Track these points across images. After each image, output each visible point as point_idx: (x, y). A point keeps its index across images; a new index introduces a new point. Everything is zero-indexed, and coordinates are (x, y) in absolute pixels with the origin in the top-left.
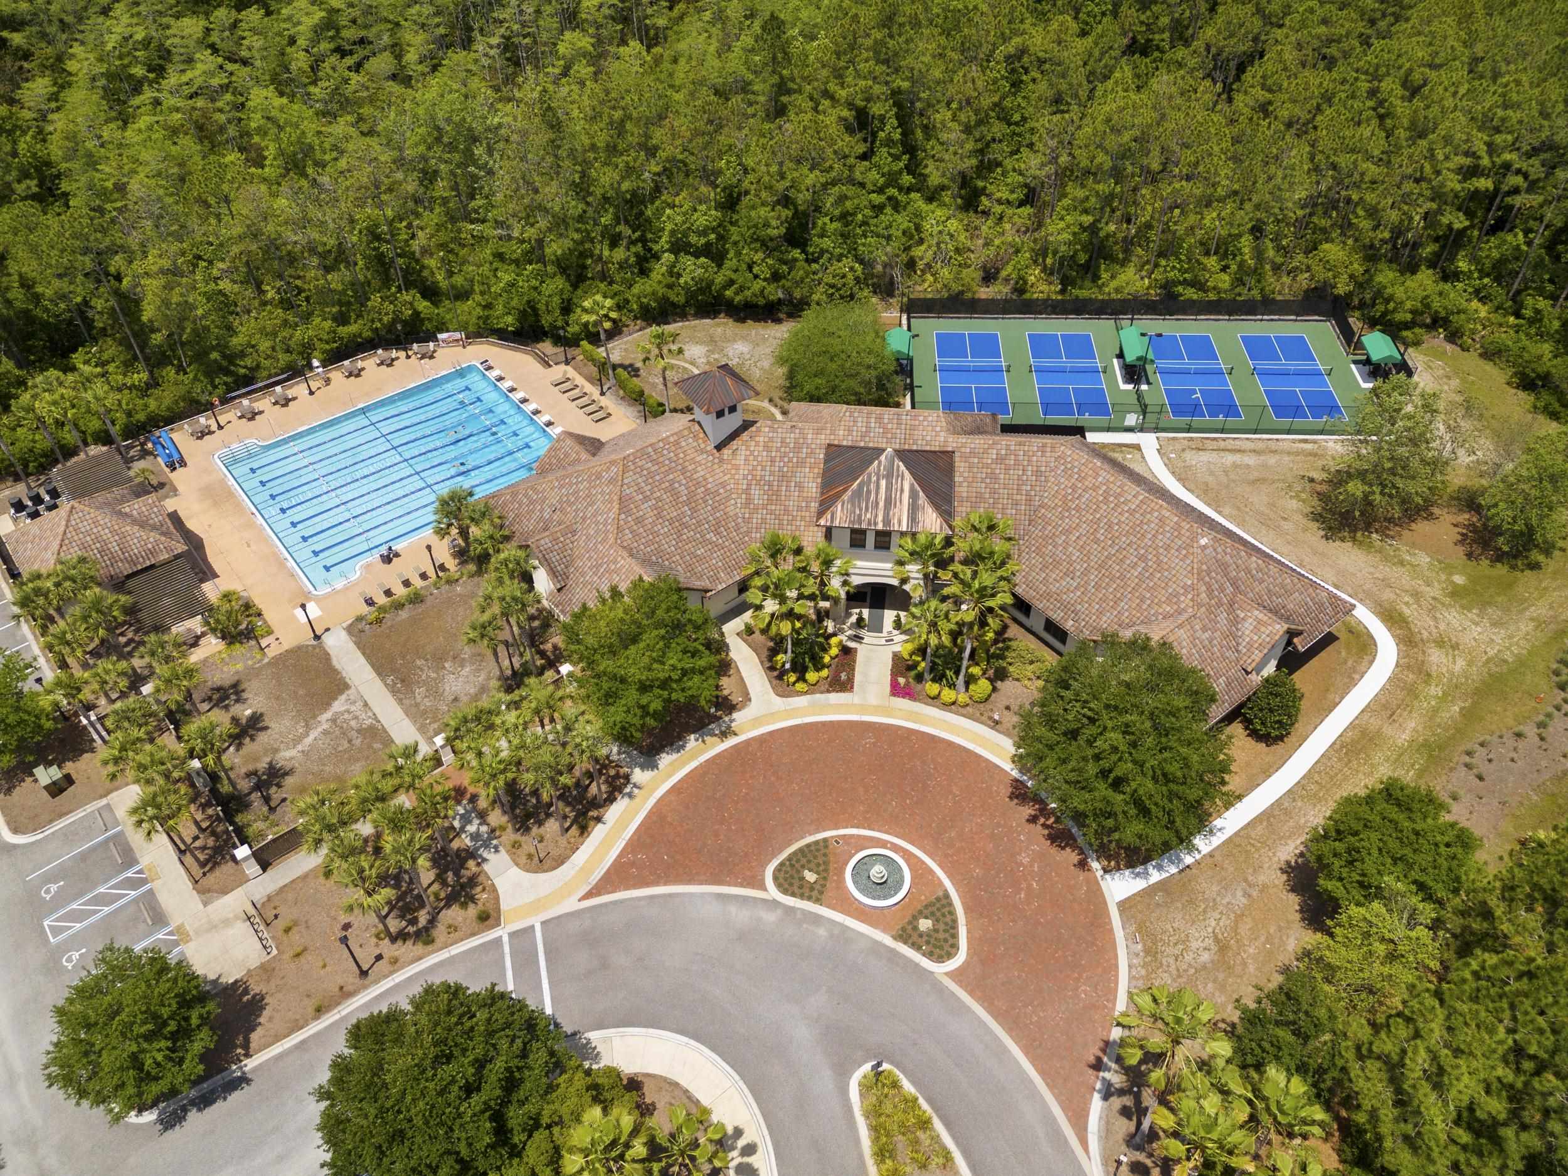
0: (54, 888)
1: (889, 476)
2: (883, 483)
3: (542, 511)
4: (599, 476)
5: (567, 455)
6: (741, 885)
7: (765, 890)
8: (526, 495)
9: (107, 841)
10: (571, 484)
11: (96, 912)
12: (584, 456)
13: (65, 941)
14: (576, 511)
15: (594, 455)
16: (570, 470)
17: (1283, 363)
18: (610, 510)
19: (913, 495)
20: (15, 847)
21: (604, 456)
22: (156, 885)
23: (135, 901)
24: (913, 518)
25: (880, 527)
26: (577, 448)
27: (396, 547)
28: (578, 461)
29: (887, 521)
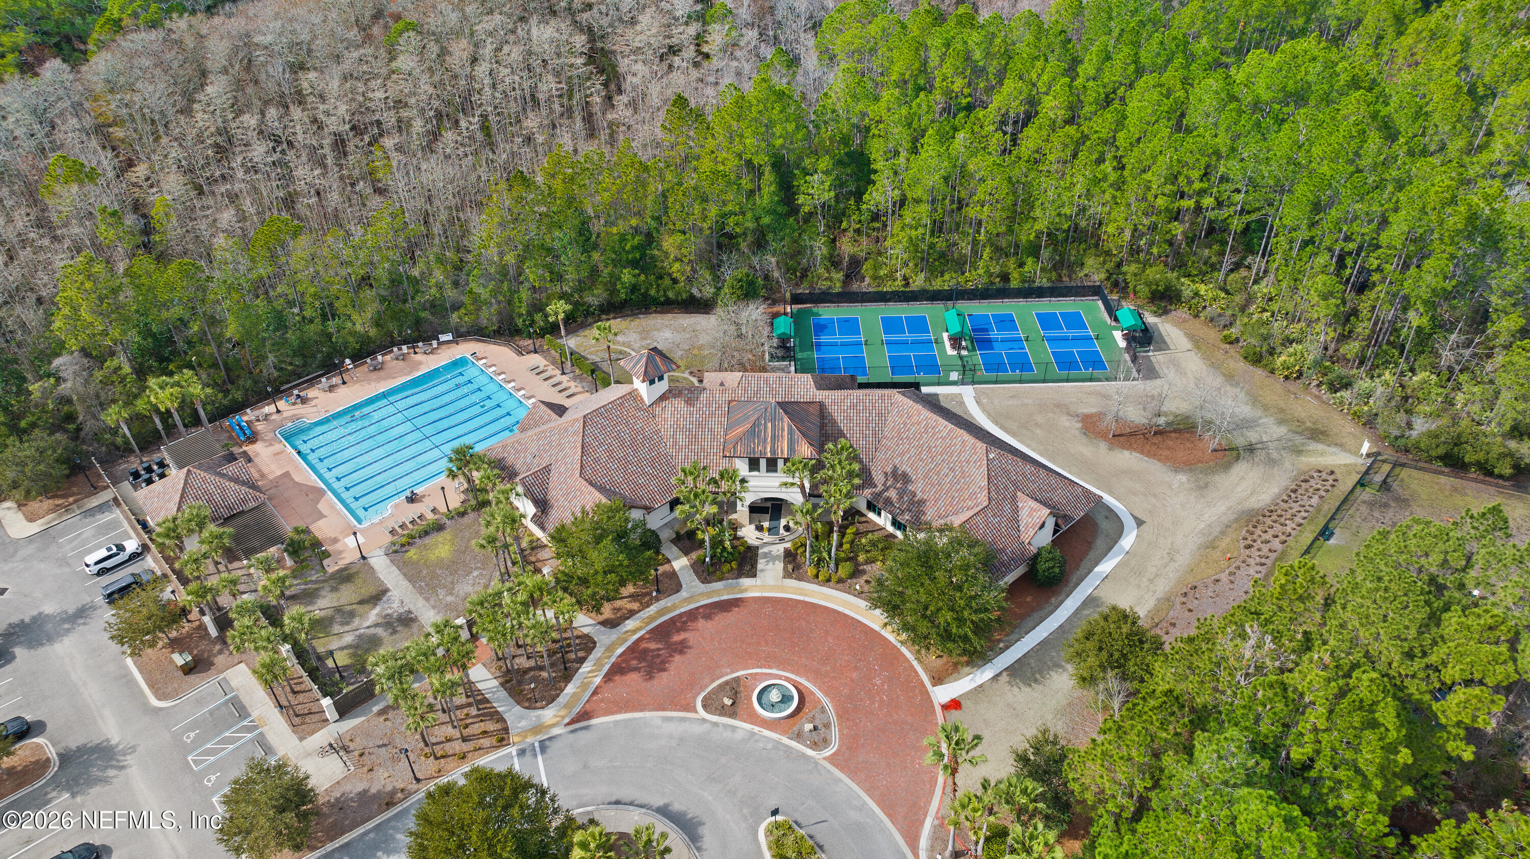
0: (192, 735)
1: (773, 421)
2: (769, 425)
3: (525, 457)
4: (566, 430)
5: (541, 418)
6: (679, 710)
7: (696, 712)
8: (513, 447)
9: (226, 703)
10: (546, 438)
11: (224, 749)
12: (554, 416)
13: (204, 769)
14: (551, 456)
15: (561, 416)
16: (544, 427)
17: (1065, 332)
18: (575, 453)
19: (791, 432)
20: (161, 709)
21: (568, 416)
22: (264, 729)
23: (252, 740)
24: (791, 449)
25: (769, 455)
26: (549, 411)
27: (418, 490)
28: (550, 421)
29: (773, 451)
